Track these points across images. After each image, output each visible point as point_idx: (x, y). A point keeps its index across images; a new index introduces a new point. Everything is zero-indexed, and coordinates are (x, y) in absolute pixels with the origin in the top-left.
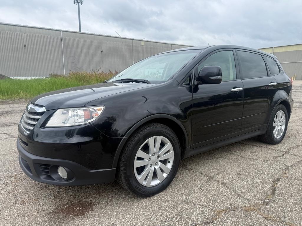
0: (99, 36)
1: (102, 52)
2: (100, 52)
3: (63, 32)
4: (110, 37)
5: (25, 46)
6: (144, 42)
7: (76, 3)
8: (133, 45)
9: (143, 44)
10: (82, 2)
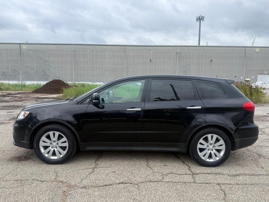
0: (210, 47)
1: (211, 61)
2: (209, 61)
3: (179, 47)
4: (222, 47)
5: (151, 60)
6: (259, 48)
7: (198, 21)
8: (245, 53)
9: (257, 50)
10: (203, 19)
